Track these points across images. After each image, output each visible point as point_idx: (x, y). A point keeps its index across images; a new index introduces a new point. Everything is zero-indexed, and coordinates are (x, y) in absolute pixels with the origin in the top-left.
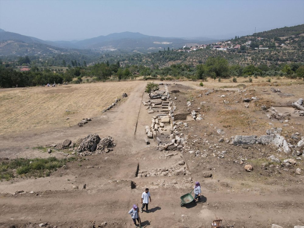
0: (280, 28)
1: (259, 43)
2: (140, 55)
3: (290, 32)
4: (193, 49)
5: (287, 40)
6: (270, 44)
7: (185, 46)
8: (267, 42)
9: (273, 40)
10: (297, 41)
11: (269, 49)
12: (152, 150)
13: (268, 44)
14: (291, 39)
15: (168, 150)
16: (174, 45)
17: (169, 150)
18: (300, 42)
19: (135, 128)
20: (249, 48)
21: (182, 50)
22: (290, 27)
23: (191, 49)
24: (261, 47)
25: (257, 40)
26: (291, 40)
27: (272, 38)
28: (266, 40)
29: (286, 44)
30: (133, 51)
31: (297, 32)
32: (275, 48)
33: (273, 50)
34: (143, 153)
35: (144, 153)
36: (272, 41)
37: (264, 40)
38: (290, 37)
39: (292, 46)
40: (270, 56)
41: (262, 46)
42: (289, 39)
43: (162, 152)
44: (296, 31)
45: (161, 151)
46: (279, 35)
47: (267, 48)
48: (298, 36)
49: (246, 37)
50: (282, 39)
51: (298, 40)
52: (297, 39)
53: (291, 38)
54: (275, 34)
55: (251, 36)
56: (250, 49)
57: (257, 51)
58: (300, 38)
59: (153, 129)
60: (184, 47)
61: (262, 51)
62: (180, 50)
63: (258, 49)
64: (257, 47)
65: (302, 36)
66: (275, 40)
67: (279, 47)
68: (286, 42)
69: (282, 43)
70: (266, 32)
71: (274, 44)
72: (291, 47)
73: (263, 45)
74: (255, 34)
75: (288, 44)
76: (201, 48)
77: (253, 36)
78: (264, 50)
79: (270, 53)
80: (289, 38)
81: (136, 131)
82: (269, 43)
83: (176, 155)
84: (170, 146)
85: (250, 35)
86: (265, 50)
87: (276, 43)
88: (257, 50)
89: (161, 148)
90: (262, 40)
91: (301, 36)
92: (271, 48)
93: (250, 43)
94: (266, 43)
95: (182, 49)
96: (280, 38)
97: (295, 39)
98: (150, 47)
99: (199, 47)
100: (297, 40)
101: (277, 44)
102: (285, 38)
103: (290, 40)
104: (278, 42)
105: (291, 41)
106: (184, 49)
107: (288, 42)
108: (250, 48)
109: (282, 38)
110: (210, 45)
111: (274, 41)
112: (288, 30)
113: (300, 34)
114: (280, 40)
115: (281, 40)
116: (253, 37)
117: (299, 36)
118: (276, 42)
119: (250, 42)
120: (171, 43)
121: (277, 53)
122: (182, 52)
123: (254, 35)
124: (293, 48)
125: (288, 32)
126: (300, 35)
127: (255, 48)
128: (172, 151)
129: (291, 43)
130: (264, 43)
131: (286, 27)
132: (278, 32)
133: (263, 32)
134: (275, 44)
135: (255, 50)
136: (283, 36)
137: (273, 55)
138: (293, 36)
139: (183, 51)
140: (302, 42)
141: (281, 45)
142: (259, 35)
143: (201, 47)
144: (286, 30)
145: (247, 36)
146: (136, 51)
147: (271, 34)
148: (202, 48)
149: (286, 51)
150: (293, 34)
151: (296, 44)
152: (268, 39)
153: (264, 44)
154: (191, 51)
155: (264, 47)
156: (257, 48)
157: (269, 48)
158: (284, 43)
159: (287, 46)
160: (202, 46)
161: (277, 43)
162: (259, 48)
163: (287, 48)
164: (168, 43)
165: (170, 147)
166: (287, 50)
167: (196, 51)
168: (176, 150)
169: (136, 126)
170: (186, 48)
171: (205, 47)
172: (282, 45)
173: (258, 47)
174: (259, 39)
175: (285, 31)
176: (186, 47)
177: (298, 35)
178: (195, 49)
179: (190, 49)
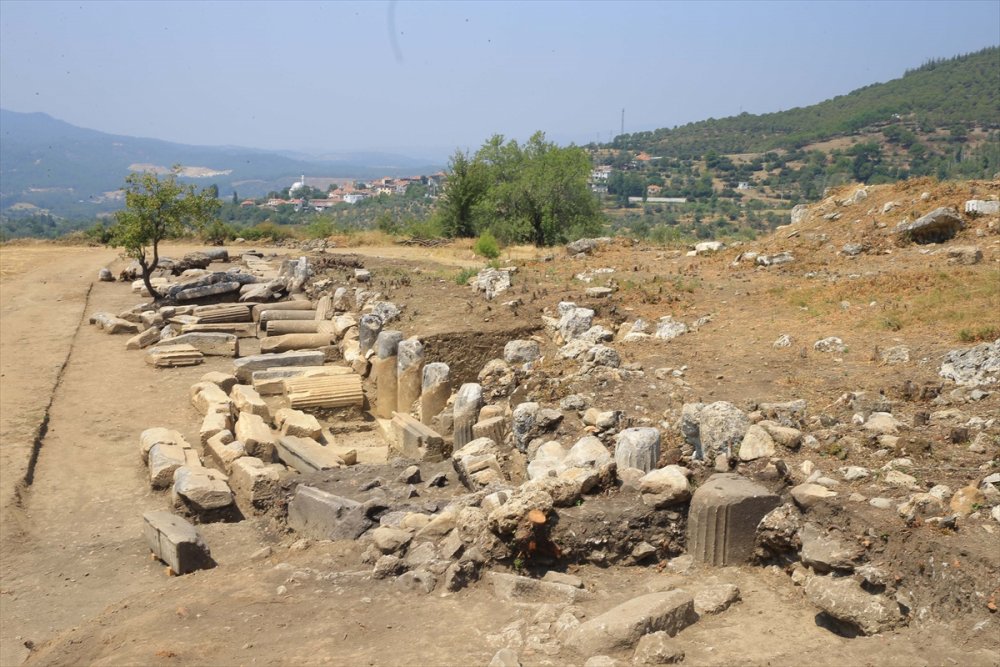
0: (724, 119)
1: (643, 178)
2: (53, 225)
3: (765, 137)
4: (342, 196)
5: (756, 167)
6: (692, 182)
7: (300, 181)
8: (679, 172)
9: (701, 166)
10: (800, 172)
11: (690, 205)
12: (309, 583)
13: (681, 183)
14: (772, 163)
15: (561, 564)
16: (241, 183)
17: (579, 557)
18: (812, 178)
19: (29, 451)
20: (603, 196)
21: (288, 198)
22: (763, 115)
23: (331, 195)
24: (655, 195)
25: (634, 163)
26: (776, 167)
27: (696, 158)
28: (673, 165)
29: (756, 184)
30: (13, 208)
31: (795, 137)
32: (715, 201)
33: (707, 206)
34: (160, 646)
35: (179, 647)
36: (697, 170)
37: (665, 166)
38: (770, 155)
39: (778, 192)
40: (700, 231)
41: (657, 188)
42: (764, 165)
43: (472, 591)
44: (789, 131)
45: (461, 581)
46: (721, 146)
47: (683, 200)
48: (798, 151)
49: (586, 150)
50: (736, 163)
51: (803, 168)
52: (796, 166)
53: (774, 160)
54: (707, 143)
55: (608, 146)
56: (611, 203)
57: (641, 211)
58: (807, 161)
59: (226, 441)
60: (297, 185)
61: (659, 210)
62: (273, 202)
63: (644, 201)
64: (637, 195)
65: (815, 151)
66: (711, 166)
67: (730, 196)
68: (754, 177)
69: (738, 180)
70: (666, 131)
71: (708, 182)
72: (778, 197)
73: (662, 184)
74: (623, 137)
75: (766, 183)
76: (383, 195)
77: (615, 145)
78: (669, 208)
79: (698, 219)
80: (767, 161)
81: (29, 479)
82: (685, 178)
83: (722, 609)
84: (572, 502)
85: (600, 145)
86: (673, 209)
87: (715, 180)
88: (639, 207)
89: (452, 543)
90: (655, 164)
91: (810, 152)
92: (697, 200)
93: (606, 176)
94: (674, 176)
95: (285, 195)
96: (730, 156)
97: (787, 164)
98: (111, 190)
99: (374, 189)
100: (797, 169)
101: (719, 185)
102: (747, 158)
103: (770, 169)
104: (723, 173)
105: (776, 171)
106: (298, 194)
107: (763, 175)
108: (608, 199)
109: (735, 159)
110: (425, 180)
111: (705, 167)
112: (757, 129)
113: (806, 143)
114: (728, 167)
115: (733, 167)
116: (616, 153)
117: (803, 153)
118: (715, 173)
119: (605, 173)
120: (226, 173)
121: (725, 217)
122: (283, 209)
123: (620, 143)
124: (785, 201)
125: (755, 134)
126: (806, 149)
127: (633, 199)
128: (616, 573)
129: (775, 181)
130: (668, 176)
131: (745, 115)
132: (716, 132)
133: (657, 132)
134: (711, 184)
135: (633, 205)
136: (739, 151)
137: (710, 227)
138: (781, 152)
139: (292, 206)
140: (819, 176)
141: (736, 186)
142: (639, 142)
143: (382, 187)
144: (749, 127)
145: (591, 146)
146: (30, 206)
147: (691, 139)
148: (387, 191)
149: (763, 213)
150: (779, 145)
151: (797, 184)
152: (681, 162)
153: (668, 182)
154: (330, 204)
155: (667, 196)
156: (640, 199)
157: (689, 200)
158: (747, 180)
159: (762, 191)
160: (383, 182)
161: (718, 177)
162: (649, 199)
163: (763, 199)
164: (211, 174)
165: (583, 509)
166: (765, 207)
167: (359, 204)
168: (669, 554)
169: (37, 446)
170: (302, 193)
171: (401, 188)
172: (741, 187)
173: (639, 191)
174: (644, 157)
175: (743, 130)
176: (305, 188)
177: (798, 147)
178: (349, 199)
179: (326, 197)
